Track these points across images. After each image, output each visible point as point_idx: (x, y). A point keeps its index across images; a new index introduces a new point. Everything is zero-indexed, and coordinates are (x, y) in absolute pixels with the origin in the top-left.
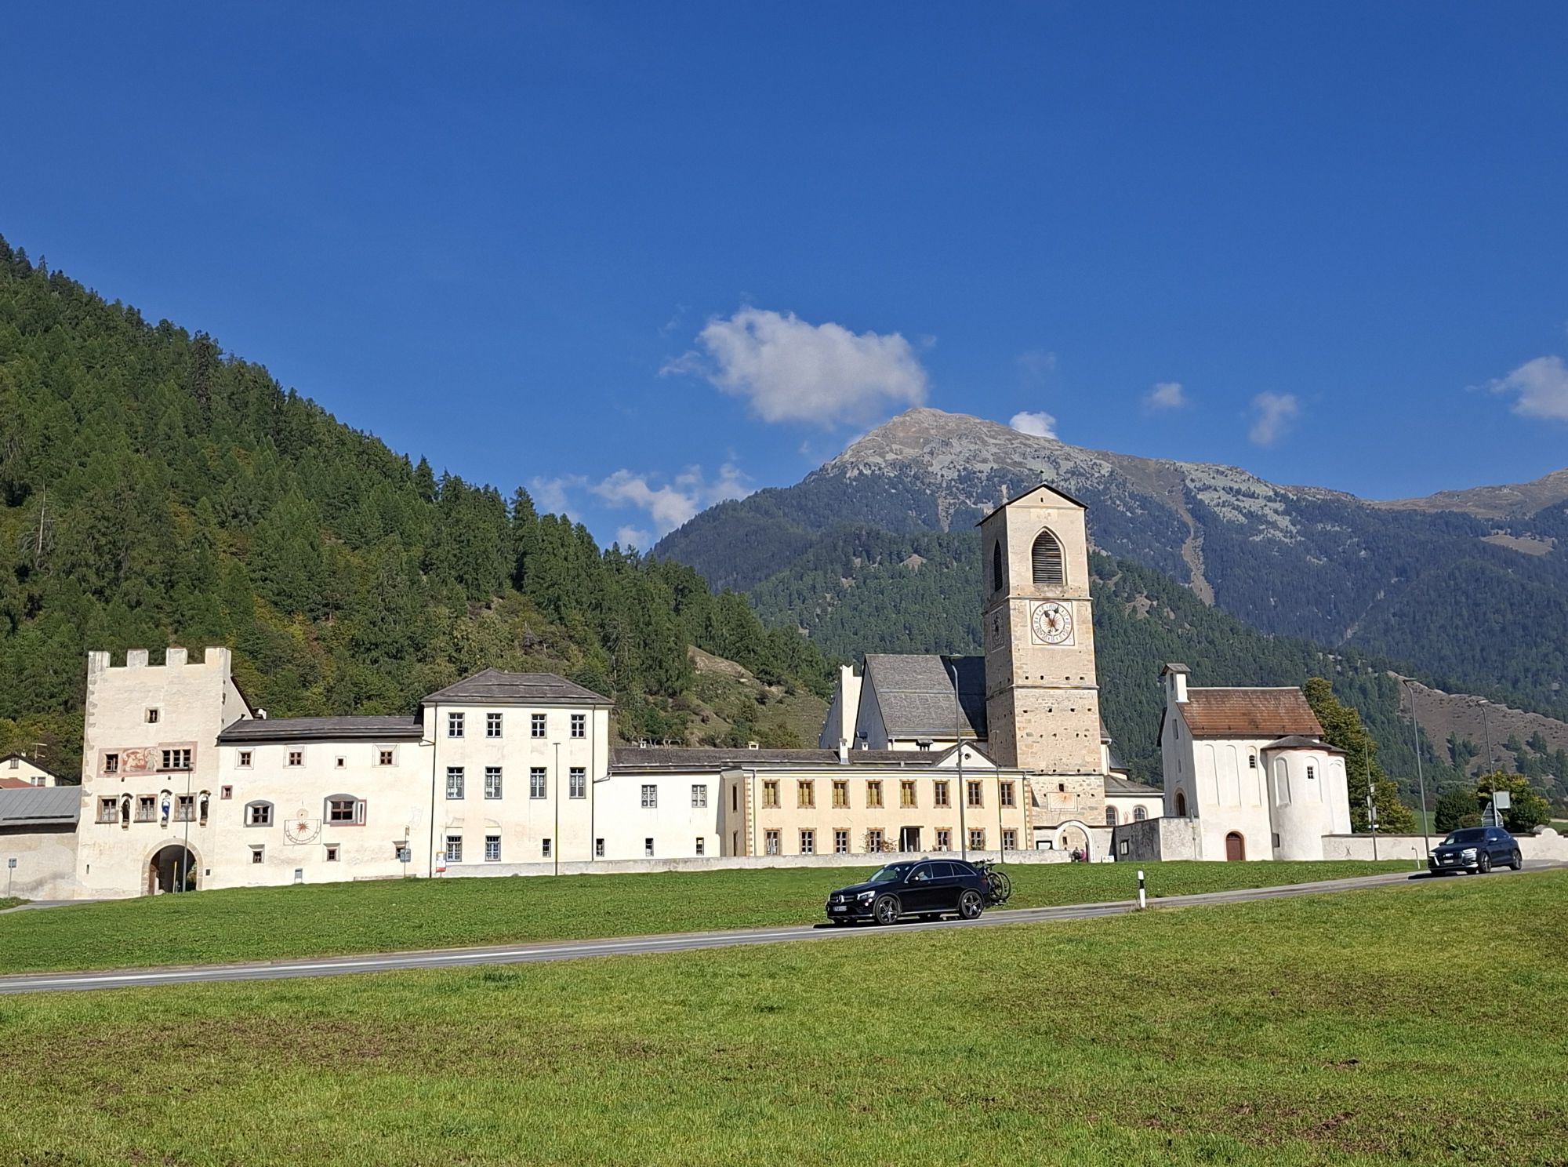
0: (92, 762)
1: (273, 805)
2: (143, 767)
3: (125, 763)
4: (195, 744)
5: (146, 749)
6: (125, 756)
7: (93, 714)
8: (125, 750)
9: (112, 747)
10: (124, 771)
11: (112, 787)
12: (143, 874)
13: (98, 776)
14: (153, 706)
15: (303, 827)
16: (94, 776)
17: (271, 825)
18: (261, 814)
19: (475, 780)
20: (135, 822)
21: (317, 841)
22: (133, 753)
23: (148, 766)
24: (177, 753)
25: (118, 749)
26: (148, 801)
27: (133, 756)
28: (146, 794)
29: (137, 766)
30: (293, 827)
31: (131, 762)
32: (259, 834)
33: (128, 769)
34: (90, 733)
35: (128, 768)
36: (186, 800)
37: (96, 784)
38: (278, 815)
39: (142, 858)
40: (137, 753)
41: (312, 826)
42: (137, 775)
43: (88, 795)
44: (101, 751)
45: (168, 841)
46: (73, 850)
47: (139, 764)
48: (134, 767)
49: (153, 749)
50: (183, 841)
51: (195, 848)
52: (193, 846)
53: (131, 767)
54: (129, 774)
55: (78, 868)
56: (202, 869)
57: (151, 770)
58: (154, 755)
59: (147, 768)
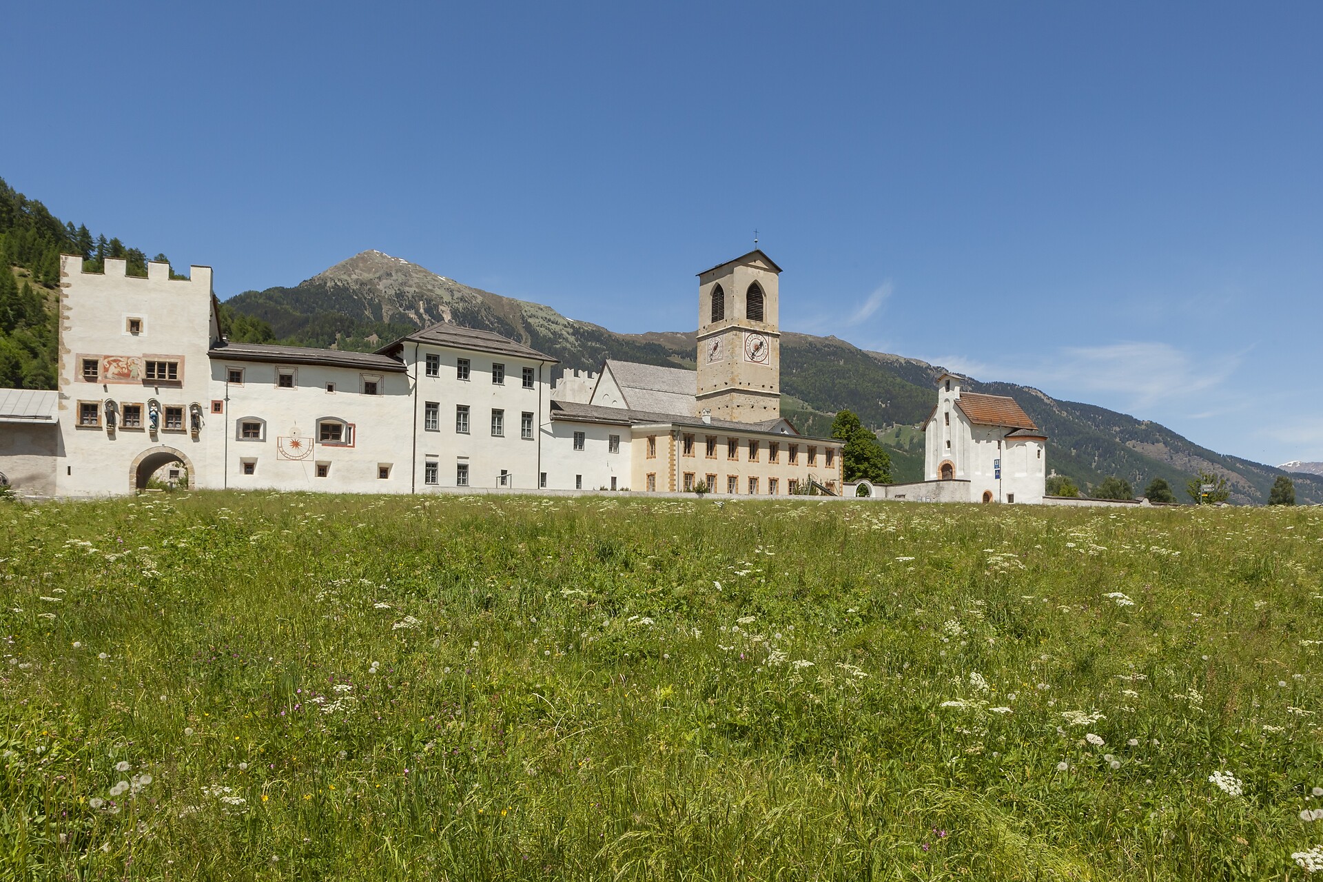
0: (69, 368)
1: (265, 423)
2: (127, 375)
3: (106, 370)
4: (182, 358)
5: (128, 358)
7: (68, 318)
8: (106, 357)
9: (92, 352)
10: (106, 377)
11: (93, 393)
12: (130, 479)
13: (76, 380)
14: (135, 316)
15: (296, 444)
16: (71, 381)
17: (264, 440)
18: (250, 429)
19: (447, 416)
20: (121, 430)
21: (310, 458)
22: (115, 361)
23: (132, 374)
24: (162, 366)
25: (97, 356)
26: (132, 412)
27: (115, 364)
28: (131, 401)
29: (119, 374)
30: (287, 445)
31: (113, 369)
32: (249, 449)
34: (65, 336)
35: (109, 375)
36: (174, 414)
37: (77, 390)
38: (272, 430)
39: (129, 464)
40: (120, 361)
41: (305, 444)
42: (121, 383)
43: (66, 398)
44: (78, 355)
45: (156, 449)
46: (51, 451)
47: (121, 372)
48: (116, 374)
49: (137, 359)
50: (172, 450)
51: (185, 457)
52: (184, 455)
53: (114, 375)
54: (111, 380)
55: (58, 469)
56: (194, 478)
57: (135, 379)
58: (137, 364)
59: (131, 377)
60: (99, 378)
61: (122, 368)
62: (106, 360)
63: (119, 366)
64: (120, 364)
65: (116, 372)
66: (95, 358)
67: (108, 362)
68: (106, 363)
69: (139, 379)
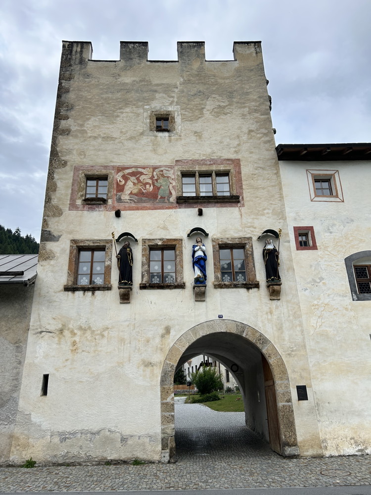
0: (62, 188)
2: (152, 196)
3: (120, 189)
4: (236, 161)
5: (154, 168)
6: (119, 177)
8: (119, 169)
9: (98, 160)
10: (119, 200)
11: (98, 225)
14: (162, 111)
16: (66, 207)
25: (106, 167)
27: (133, 179)
28: (160, 235)
31: (130, 187)
34: (60, 143)
35: (125, 196)
37: (69, 221)
40: (142, 174)
43: (53, 239)
45: (208, 326)
46: (16, 343)
47: (144, 191)
48: (135, 194)
49: (167, 169)
50: (237, 326)
51: (265, 341)
52: (261, 335)
53: (132, 196)
54: (127, 205)
55: (24, 381)
56: (287, 386)
57: (166, 201)
58: (168, 177)
59: (159, 197)
60: (110, 202)
61: (145, 184)
62: (121, 174)
63: (140, 181)
64: (142, 178)
65: (135, 191)
66: (104, 172)
67: (123, 176)
68: (119, 179)
69: (170, 198)
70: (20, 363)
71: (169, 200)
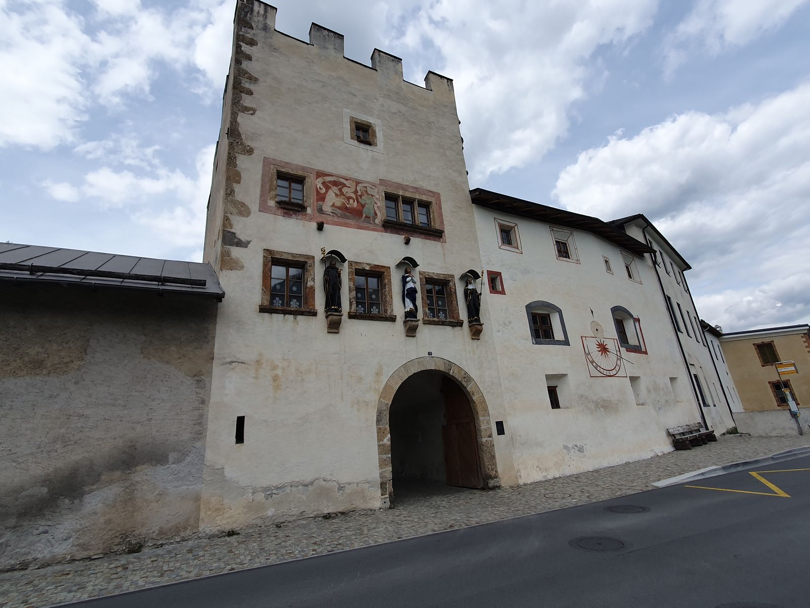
0: (248, 182)
1: (559, 312)
2: (357, 213)
3: (321, 198)
4: (438, 195)
6: (319, 183)
8: (320, 174)
9: (293, 158)
10: (320, 211)
11: (296, 236)
13: (263, 208)
14: (362, 117)
15: (603, 348)
16: (254, 207)
17: (566, 342)
20: (351, 316)
22: (335, 183)
24: (409, 201)
25: (303, 168)
27: (335, 189)
28: (367, 260)
29: (344, 208)
30: (594, 350)
31: (332, 199)
33: (327, 207)
34: (242, 122)
39: (373, 398)
40: (344, 185)
42: (347, 225)
43: (240, 244)
44: (267, 162)
45: (418, 363)
46: (196, 375)
47: (348, 206)
48: (339, 208)
49: (371, 186)
50: (445, 364)
51: (469, 379)
52: (466, 373)
53: (334, 208)
54: (330, 218)
55: (211, 427)
56: (488, 423)
57: (371, 221)
58: (372, 196)
59: (364, 216)
60: (309, 210)
61: (349, 198)
62: (320, 180)
63: (342, 194)
64: (345, 190)
65: (338, 204)
66: (300, 173)
67: (324, 183)
68: (319, 185)
69: (375, 219)
70: (203, 402)
71: (374, 221)
